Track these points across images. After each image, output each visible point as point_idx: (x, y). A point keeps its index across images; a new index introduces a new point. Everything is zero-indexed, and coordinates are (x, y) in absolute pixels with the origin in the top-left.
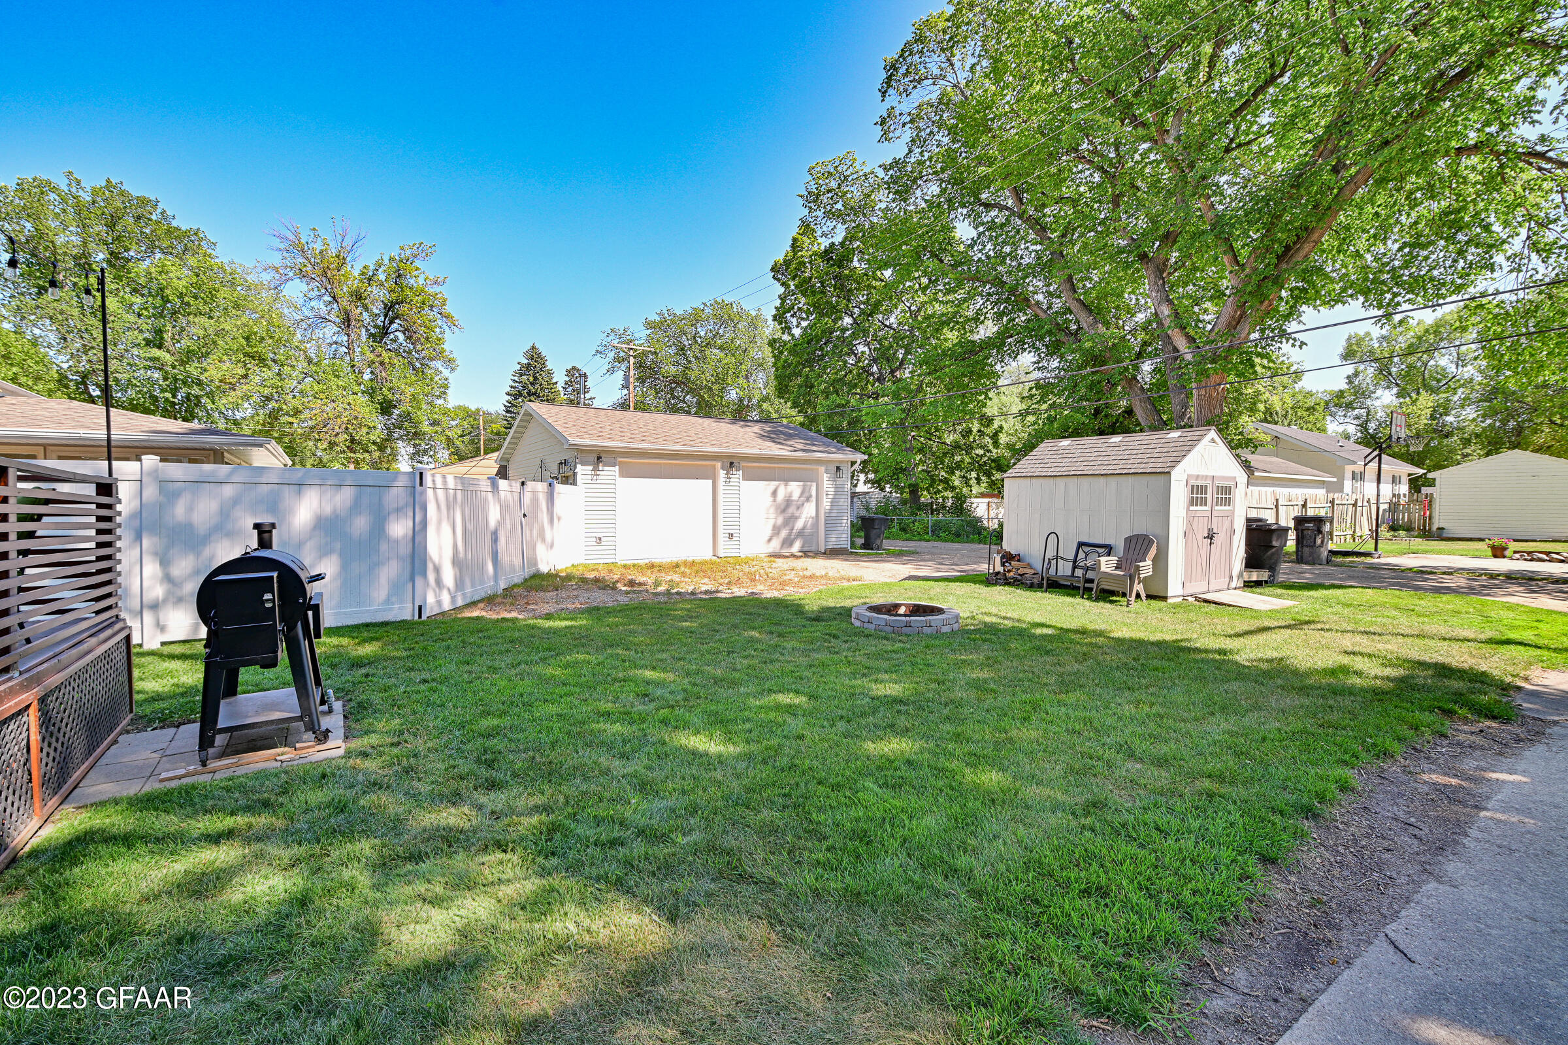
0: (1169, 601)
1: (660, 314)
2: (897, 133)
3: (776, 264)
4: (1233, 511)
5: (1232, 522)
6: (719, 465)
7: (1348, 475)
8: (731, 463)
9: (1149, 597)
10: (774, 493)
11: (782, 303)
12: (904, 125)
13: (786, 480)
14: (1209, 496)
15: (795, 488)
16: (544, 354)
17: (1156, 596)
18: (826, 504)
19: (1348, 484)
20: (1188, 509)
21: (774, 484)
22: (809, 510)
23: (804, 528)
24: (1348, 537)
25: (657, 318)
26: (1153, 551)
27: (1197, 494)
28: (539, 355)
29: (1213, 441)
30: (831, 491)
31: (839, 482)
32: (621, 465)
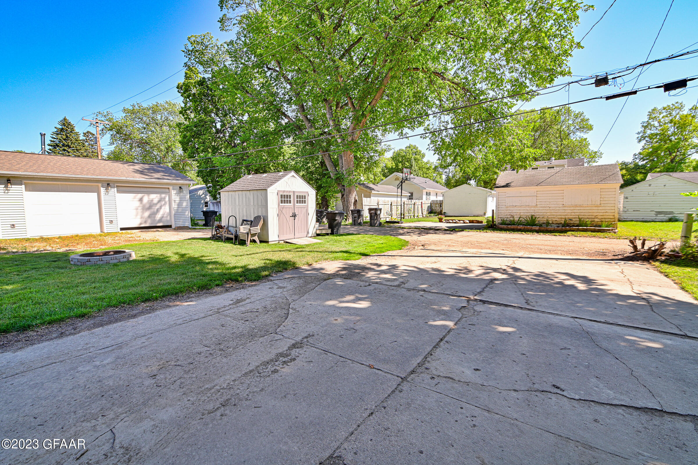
0: (270, 243)
1: (133, 106)
2: (230, 28)
3: (179, 85)
4: (308, 205)
5: (307, 210)
6: (100, 185)
7: (425, 193)
8: (108, 184)
9: (261, 242)
10: (141, 200)
11: (185, 106)
12: (234, 24)
13: (149, 193)
14: (292, 199)
15: (155, 197)
16: (72, 123)
17: (264, 241)
18: (174, 206)
19: (424, 197)
20: (279, 205)
21: (140, 196)
22: (165, 210)
23: (163, 217)
24: (412, 217)
25: (131, 108)
26: (261, 222)
27: (285, 198)
28: (69, 124)
29: (293, 176)
30: (177, 199)
31: (182, 194)
32: (26, 185)
